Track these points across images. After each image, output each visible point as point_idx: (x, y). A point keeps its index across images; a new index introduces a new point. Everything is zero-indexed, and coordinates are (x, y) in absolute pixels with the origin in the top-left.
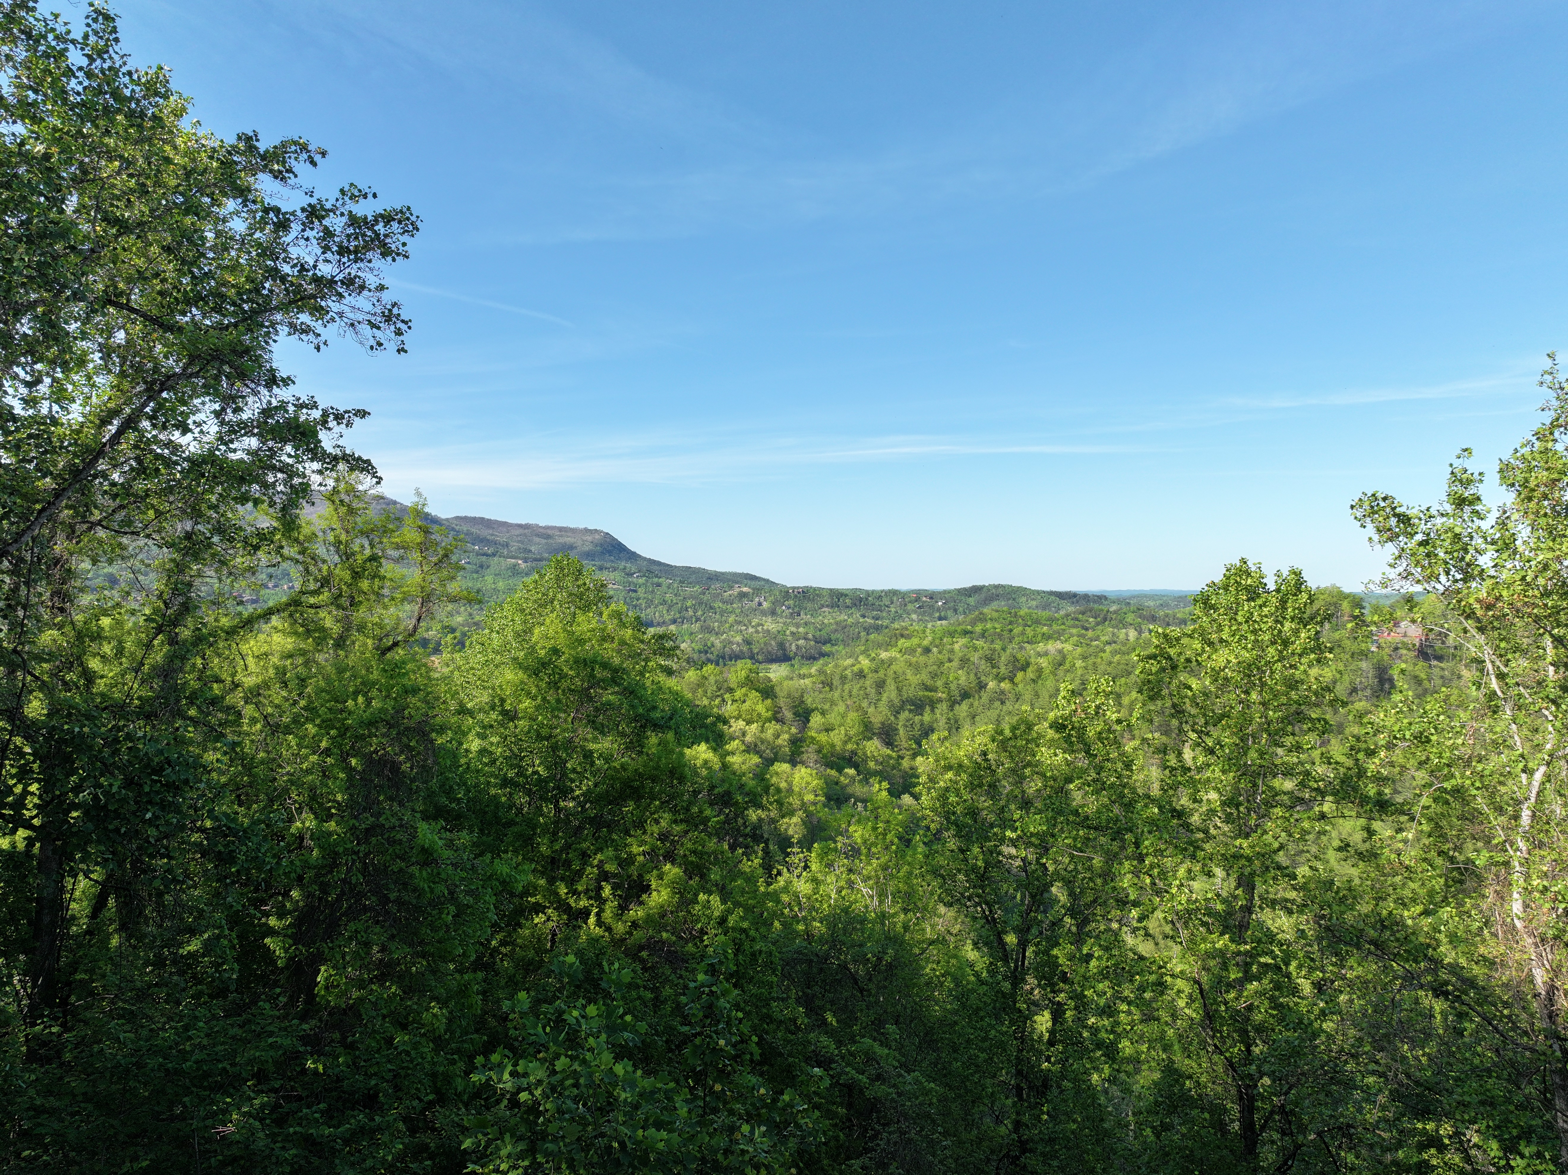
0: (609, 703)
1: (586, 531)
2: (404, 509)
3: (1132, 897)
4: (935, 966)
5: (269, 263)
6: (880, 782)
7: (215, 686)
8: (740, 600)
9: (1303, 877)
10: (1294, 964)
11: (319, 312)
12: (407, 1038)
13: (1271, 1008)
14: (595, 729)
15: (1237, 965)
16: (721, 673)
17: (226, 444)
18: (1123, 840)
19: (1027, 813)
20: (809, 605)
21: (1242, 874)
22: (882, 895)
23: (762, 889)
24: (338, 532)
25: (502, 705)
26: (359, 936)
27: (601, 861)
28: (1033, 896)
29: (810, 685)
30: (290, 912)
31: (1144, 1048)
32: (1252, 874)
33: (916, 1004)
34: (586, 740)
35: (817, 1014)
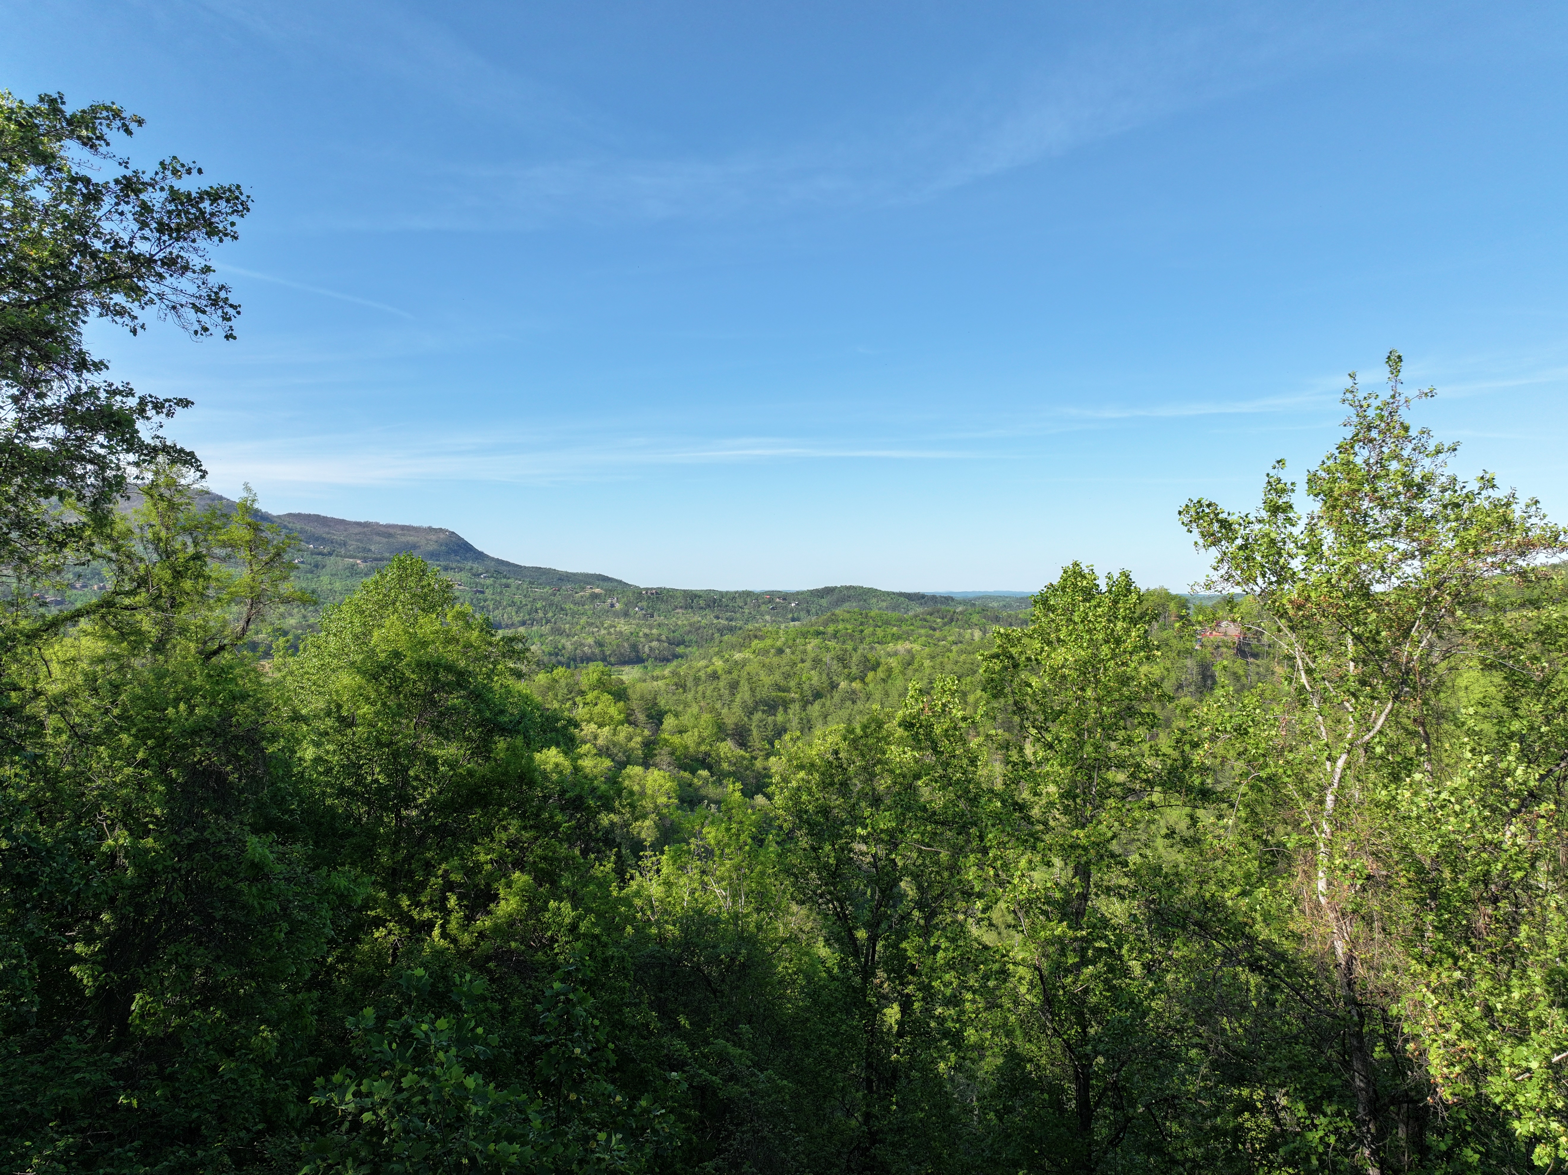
0: (454, 707)
1: (431, 529)
2: (231, 505)
3: (977, 890)
4: (787, 964)
5: (77, 237)
6: (734, 783)
7: (13, 694)
8: (592, 602)
9: (1134, 864)
10: (1126, 947)
11: (135, 292)
12: (233, 1065)
13: (1105, 990)
14: (438, 734)
15: (1074, 950)
16: (573, 675)
17: (26, 431)
18: (968, 834)
19: (877, 810)
20: (663, 606)
21: (1079, 863)
22: (735, 895)
23: (615, 894)
24: (157, 528)
25: (338, 711)
26: (180, 959)
27: (446, 871)
28: (882, 891)
29: (663, 687)
30: (100, 938)
31: (988, 1034)
32: (1088, 863)
33: (769, 1003)
34: (429, 746)
35: (670, 1018)
